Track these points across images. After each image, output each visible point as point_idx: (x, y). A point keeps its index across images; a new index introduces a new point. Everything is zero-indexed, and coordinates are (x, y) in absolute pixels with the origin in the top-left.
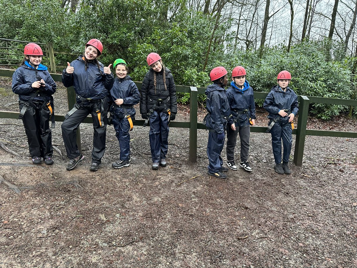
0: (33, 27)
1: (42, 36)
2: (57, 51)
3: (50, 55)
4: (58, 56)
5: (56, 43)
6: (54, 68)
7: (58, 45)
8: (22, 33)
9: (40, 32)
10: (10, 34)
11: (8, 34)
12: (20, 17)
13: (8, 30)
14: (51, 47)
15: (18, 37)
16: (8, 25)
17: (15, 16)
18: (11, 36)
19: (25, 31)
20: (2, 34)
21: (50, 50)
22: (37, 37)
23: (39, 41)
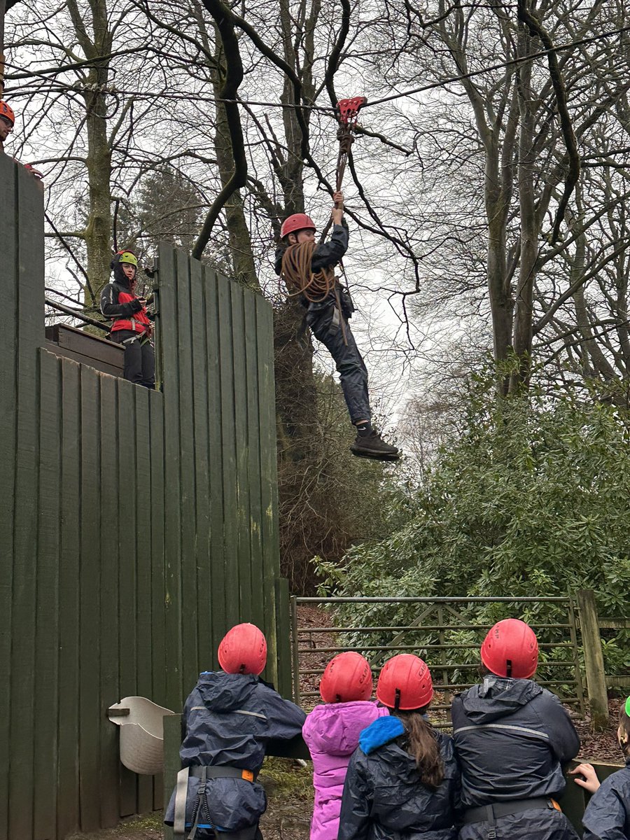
0: (539, 536)
1: (567, 562)
2: (611, 621)
3: (585, 639)
4: (624, 634)
5: (616, 586)
6: (599, 687)
7: (621, 592)
8: (503, 560)
9: (559, 550)
10: (467, 568)
11: (461, 567)
12: (499, 507)
13: (462, 555)
14: (587, 607)
15: (490, 575)
16: (463, 539)
17: (484, 505)
18: (470, 574)
19: (510, 552)
20: (443, 572)
21: (586, 620)
22: (550, 570)
23: (556, 584)
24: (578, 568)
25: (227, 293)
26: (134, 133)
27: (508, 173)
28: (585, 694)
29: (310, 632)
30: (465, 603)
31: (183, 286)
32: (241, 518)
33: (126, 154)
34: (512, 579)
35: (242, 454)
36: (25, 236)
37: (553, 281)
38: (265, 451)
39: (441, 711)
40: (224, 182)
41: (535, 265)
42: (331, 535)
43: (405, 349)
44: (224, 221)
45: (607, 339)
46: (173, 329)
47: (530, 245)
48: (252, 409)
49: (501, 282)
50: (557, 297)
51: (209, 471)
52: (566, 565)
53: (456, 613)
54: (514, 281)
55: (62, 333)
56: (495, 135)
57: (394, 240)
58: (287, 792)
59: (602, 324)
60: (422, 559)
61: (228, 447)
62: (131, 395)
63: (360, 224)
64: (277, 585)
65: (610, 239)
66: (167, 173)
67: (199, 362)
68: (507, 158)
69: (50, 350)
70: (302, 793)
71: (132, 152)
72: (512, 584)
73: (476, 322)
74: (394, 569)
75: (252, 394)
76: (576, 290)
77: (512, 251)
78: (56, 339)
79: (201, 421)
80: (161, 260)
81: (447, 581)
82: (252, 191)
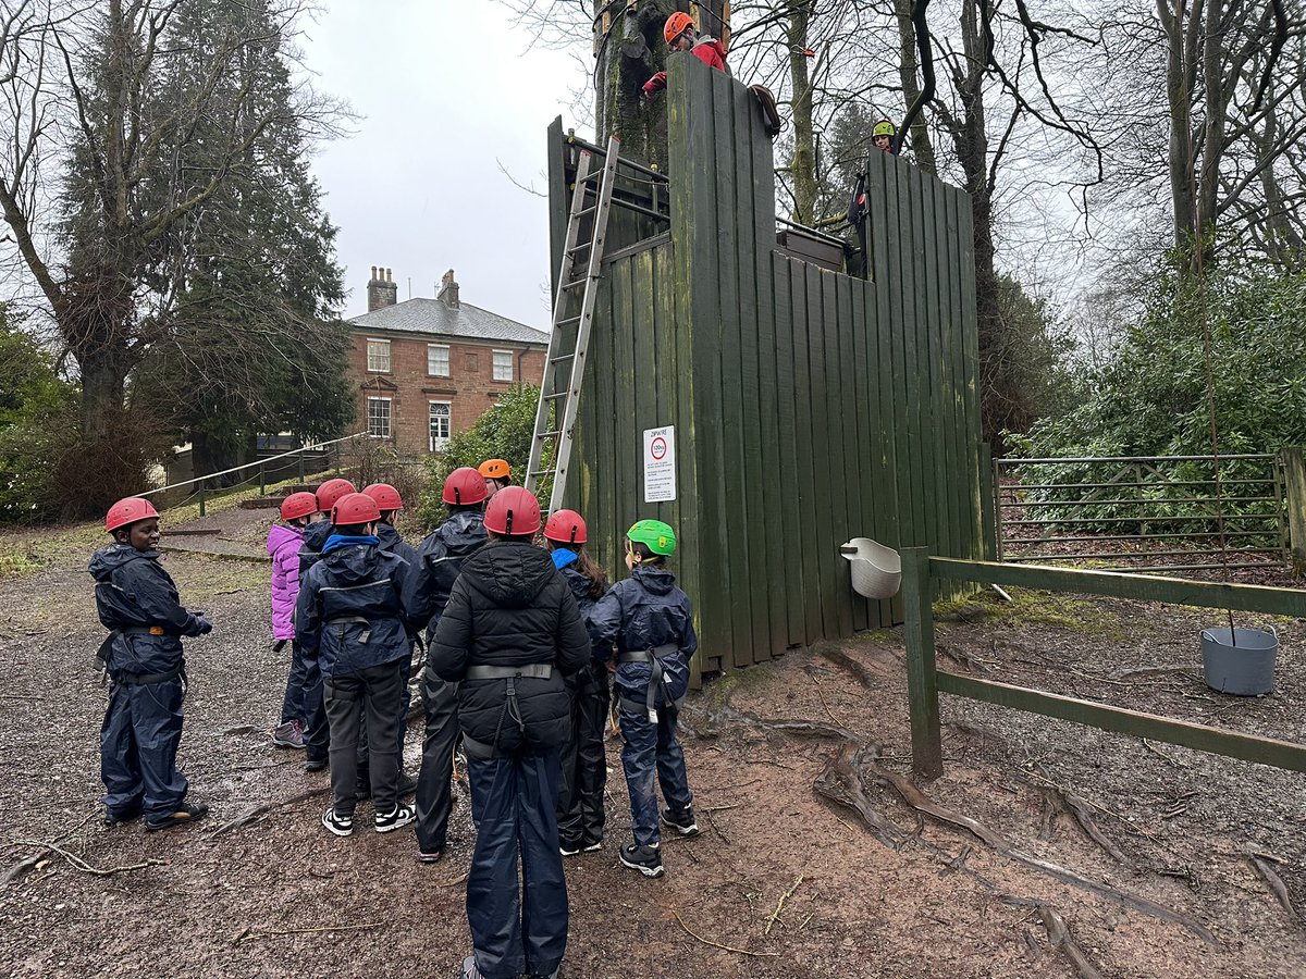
0: (1238, 401)
1: (1265, 425)
3: (1290, 493)
8: (1196, 425)
9: (1257, 413)
10: (1158, 434)
11: (1150, 433)
12: (1192, 375)
13: (1151, 423)
14: (1294, 464)
15: (1181, 440)
16: (1152, 408)
17: (1178, 374)
18: (1158, 440)
19: (1204, 417)
20: (1131, 438)
21: (1292, 474)
22: (1247, 433)
23: (1254, 445)
24: (1276, 429)
25: (930, 190)
26: (830, 72)
27: (1193, 60)
28: (1288, 545)
29: (1011, 489)
30: (1153, 464)
31: (891, 184)
32: (946, 392)
33: (824, 92)
34: (1205, 443)
35: (946, 334)
36: (757, 152)
37: (1237, 162)
38: (967, 331)
39: (1133, 559)
40: (909, 107)
41: (1220, 146)
42: (1012, 414)
43: (1080, 238)
44: (909, 142)
45: (1296, 214)
46: (883, 225)
47: (1217, 126)
48: (955, 294)
49: (1184, 166)
50: (1242, 176)
51: (917, 351)
52: (1263, 428)
53: (1153, 470)
54: (1198, 166)
55: (790, 238)
56: (1178, 21)
57: (1077, 134)
58: (996, 620)
59: (1291, 199)
60: (1108, 427)
61: (934, 327)
62: (848, 287)
63: (1044, 122)
64: (980, 449)
65: (1302, 110)
66: (854, 109)
67: (907, 254)
68: (1192, 41)
69: (780, 252)
70: (1010, 621)
71: (828, 91)
72: (1204, 446)
73: (1152, 210)
74: (1080, 438)
75: (954, 281)
76: (1264, 167)
77: (1196, 134)
78: (785, 243)
79: (909, 306)
80: (871, 164)
81: (1136, 446)
82: (934, 111)
